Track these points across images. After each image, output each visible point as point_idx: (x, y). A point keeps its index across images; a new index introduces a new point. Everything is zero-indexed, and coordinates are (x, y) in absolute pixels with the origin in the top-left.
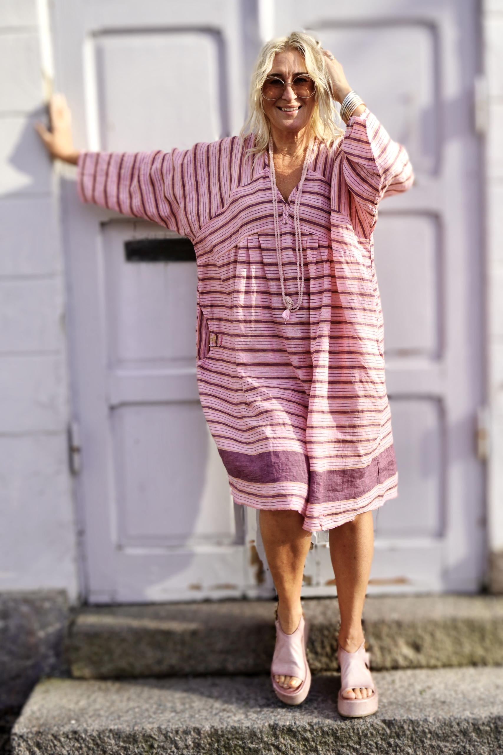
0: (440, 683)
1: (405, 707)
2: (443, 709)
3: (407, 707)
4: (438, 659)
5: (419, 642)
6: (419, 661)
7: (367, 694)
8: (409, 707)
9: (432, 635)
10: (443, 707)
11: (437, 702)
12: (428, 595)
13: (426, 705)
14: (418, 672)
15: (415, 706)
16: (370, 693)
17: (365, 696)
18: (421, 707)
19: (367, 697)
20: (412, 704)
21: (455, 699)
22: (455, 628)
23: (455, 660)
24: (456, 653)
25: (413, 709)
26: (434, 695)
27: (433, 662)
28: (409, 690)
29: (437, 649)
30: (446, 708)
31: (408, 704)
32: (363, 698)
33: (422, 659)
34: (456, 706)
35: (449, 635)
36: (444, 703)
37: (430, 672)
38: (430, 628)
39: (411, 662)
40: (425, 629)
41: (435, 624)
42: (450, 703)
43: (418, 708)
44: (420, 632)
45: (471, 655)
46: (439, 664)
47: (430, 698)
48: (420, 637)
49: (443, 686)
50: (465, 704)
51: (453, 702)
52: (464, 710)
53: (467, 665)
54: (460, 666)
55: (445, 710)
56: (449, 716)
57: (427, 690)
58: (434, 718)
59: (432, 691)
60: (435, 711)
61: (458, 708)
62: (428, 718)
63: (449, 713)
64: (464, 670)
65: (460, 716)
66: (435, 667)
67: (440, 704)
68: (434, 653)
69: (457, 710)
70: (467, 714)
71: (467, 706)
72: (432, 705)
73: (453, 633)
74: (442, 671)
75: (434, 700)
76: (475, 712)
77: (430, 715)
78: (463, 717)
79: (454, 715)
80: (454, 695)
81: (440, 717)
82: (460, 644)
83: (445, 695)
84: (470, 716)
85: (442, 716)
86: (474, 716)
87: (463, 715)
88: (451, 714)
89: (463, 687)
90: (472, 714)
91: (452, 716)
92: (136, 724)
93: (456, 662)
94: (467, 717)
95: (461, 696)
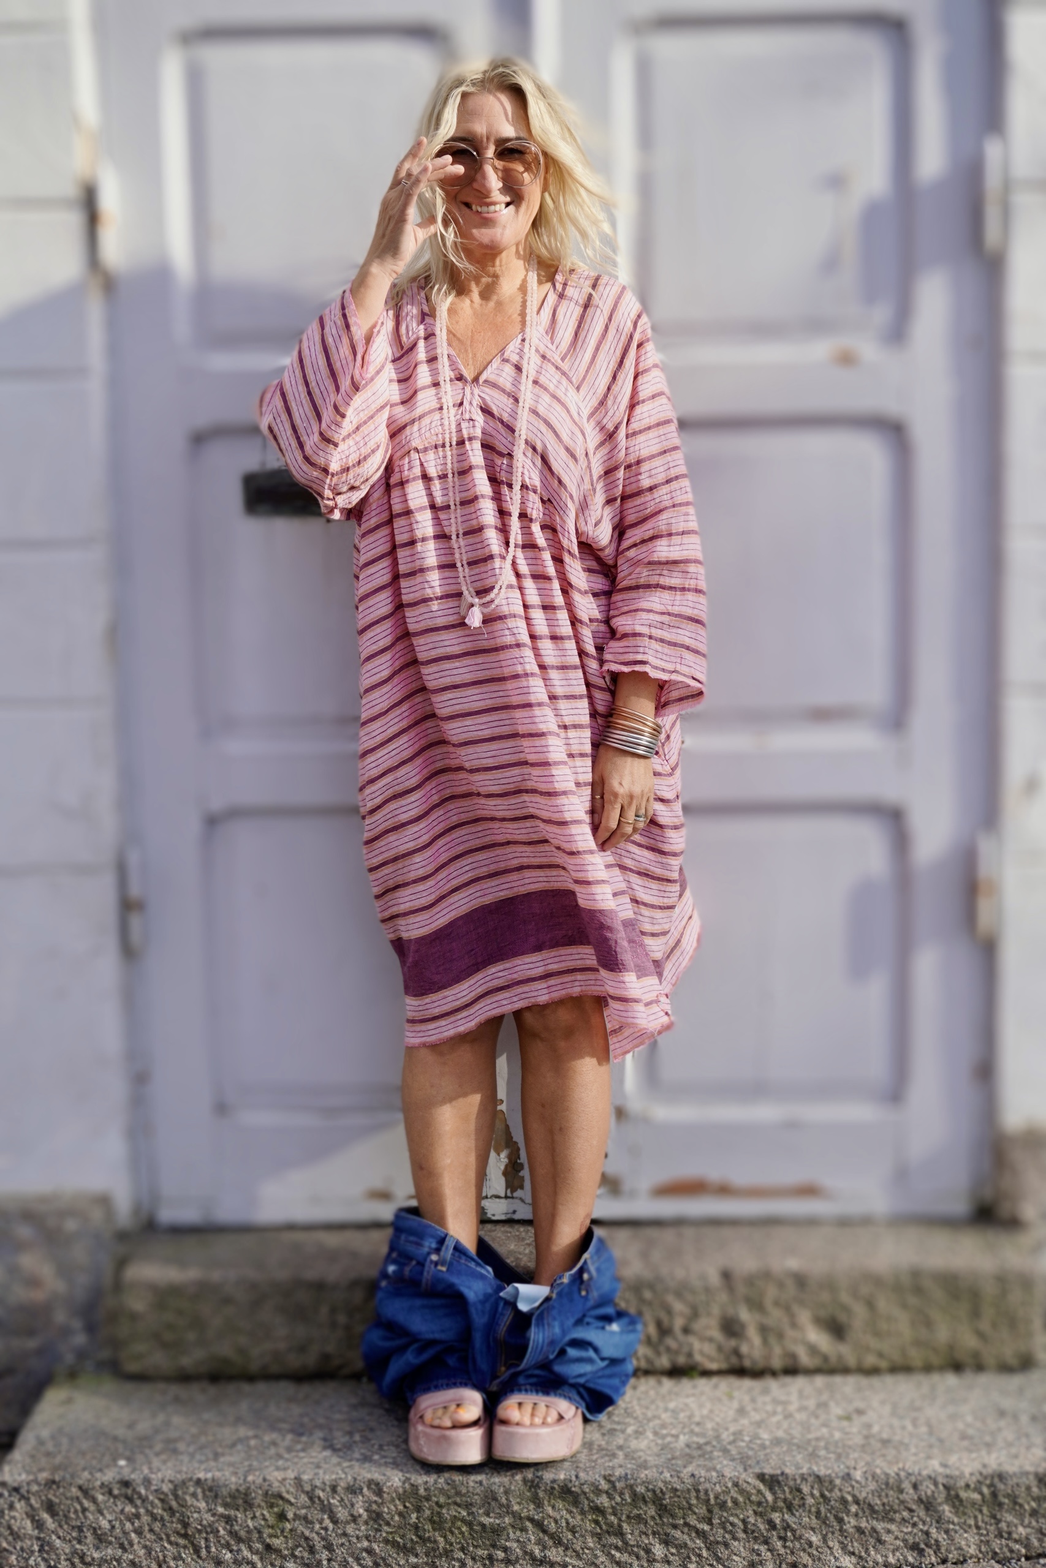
0: (883, 1402)
1: (806, 1449)
2: (884, 1456)
3: (810, 1449)
4: (880, 1355)
5: (842, 1318)
6: (840, 1357)
7: (545, 1418)
8: (816, 1448)
9: (870, 1305)
10: (884, 1451)
11: (873, 1441)
12: (866, 1221)
13: (850, 1447)
14: (838, 1379)
15: (826, 1448)
18: (839, 1450)
19: (543, 1424)
20: (822, 1444)
21: (911, 1435)
22: (918, 1290)
23: (916, 1357)
24: (918, 1343)
25: (822, 1453)
26: (869, 1426)
27: (870, 1360)
28: (817, 1417)
29: (877, 1334)
30: (891, 1453)
31: (813, 1443)
33: (846, 1352)
34: (913, 1450)
35: (904, 1306)
36: (885, 1442)
37: (864, 1381)
38: (865, 1290)
39: (826, 1358)
40: (855, 1294)
41: (877, 1281)
42: (901, 1443)
43: (834, 1453)
44: (845, 1297)
45: (951, 1348)
46: (884, 1364)
47: (859, 1432)
48: (846, 1309)
49: (887, 1410)
50: (931, 1446)
51: (906, 1441)
52: (929, 1457)
53: (942, 1369)
54: (928, 1369)
55: (889, 1458)
56: (896, 1469)
57: (855, 1416)
58: (865, 1472)
59: (864, 1419)
60: (868, 1458)
61: (915, 1454)
62: (852, 1472)
63: (897, 1462)
64: (936, 1378)
65: (920, 1470)
66: (873, 1371)
67: (879, 1445)
68: (873, 1343)
69: (913, 1458)
70: (934, 1465)
71: (936, 1451)
72: (863, 1446)
73: (913, 1300)
74: (889, 1380)
75: (867, 1437)
76: (950, 1463)
77: (858, 1467)
78: (925, 1473)
79: (907, 1467)
80: (910, 1427)
81: (878, 1471)
82: (928, 1324)
83: (891, 1427)
84: (941, 1470)
85: (881, 1469)
86: (948, 1472)
87: (926, 1468)
88: (901, 1465)
89: (931, 1412)
90: (945, 1466)
91: (903, 1469)
92: (250, 1470)
93: (918, 1362)
94: (934, 1471)
95: (924, 1429)
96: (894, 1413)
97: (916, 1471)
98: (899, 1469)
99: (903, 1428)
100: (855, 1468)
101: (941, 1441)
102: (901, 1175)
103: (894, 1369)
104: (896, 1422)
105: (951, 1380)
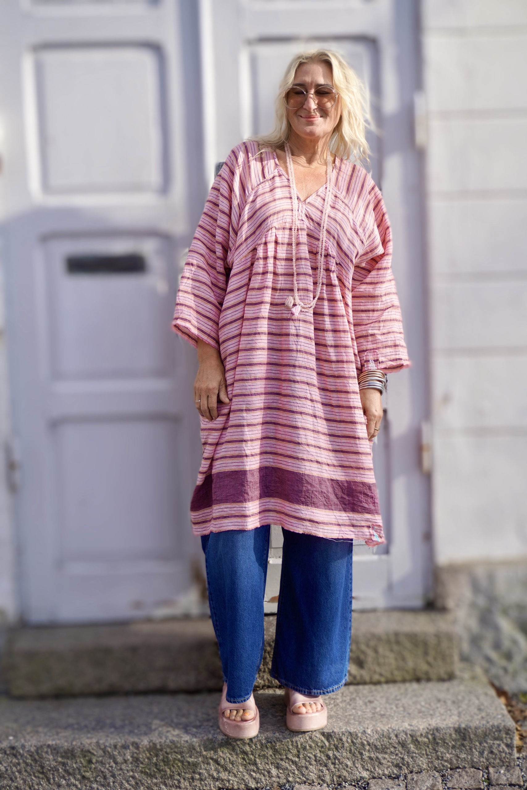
0: (382, 697)
1: (344, 720)
2: (381, 722)
3: (346, 720)
4: (381, 675)
5: (362, 657)
6: (361, 676)
7: (317, 708)
8: (349, 719)
9: (376, 651)
10: (382, 720)
11: (376, 715)
12: (374, 610)
13: (365, 718)
14: (361, 687)
15: (354, 719)
16: (319, 707)
17: (315, 710)
18: (361, 720)
19: (317, 711)
20: (352, 717)
21: (395, 711)
22: (398, 643)
23: (398, 675)
24: (398, 668)
25: (352, 721)
26: (375, 708)
27: (376, 677)
28: (350, 705)
29: (379, 664)
30: (385, 720)
31: (348, 717)
32: (313, 712)
33: (365, 674)
34: (396, 719)
35: (392, 650)
36: (382, 716)
37: (373, 687)
38: (372, 643)
39: (355, 677)
40: (368, 646)
41: (379, 639)
42: (390, 715)
43: (358, 721)
44: (363, 647)
45: (415, 670)
46: (383, 679)
47: (370, 711)
48: (363, 652)
49: (384, 700)
50: (404, 717)
51: (393, 715)
52: (403, 722)
53: (411, 681)
54: (404, 681)
55: (384, 723)
56: (387, 728)
57: (368, 704)
58: (373, 730)
59: (373, 705)
60: (374, 723)
61: (397, 721)
62: (366, 730)
63: (388, 724)
64: (408, 685)
65: (399, 728)
66: (378, 683)
67: (379, 717)
68: (378, 669)
69: (396, 722)
70: (406, 725)
71: (406, 719)
72: (372, 717)
73: (395, 648)
74: (385, 686)
75: (374, 713)
76: (413, 724)
77: (369, 727)
78: (401, 729)
79: (392, 727)
80: (395, 708)
81: (379, 729)
82: (404, 659)
83: (386, 708)
84: (409, 727)
85: (380, 728)
86: (412, 728)
87: (402, 726)
88: (389, 726)
89: (404, 701)
90: (411, 725)
91: (391, 728)
92: (74, 739)
93: (399, 678)
94: (406, 728)
95: (401, 709)
96: (387, 702)
97: (397, 728)
98: (389, 728)
99: (391, 709)
100: (367, 728)
101: (409, 714)
102: (390, 588)
103: (387, 682)
104: (388, 706)
105: (415, 685)
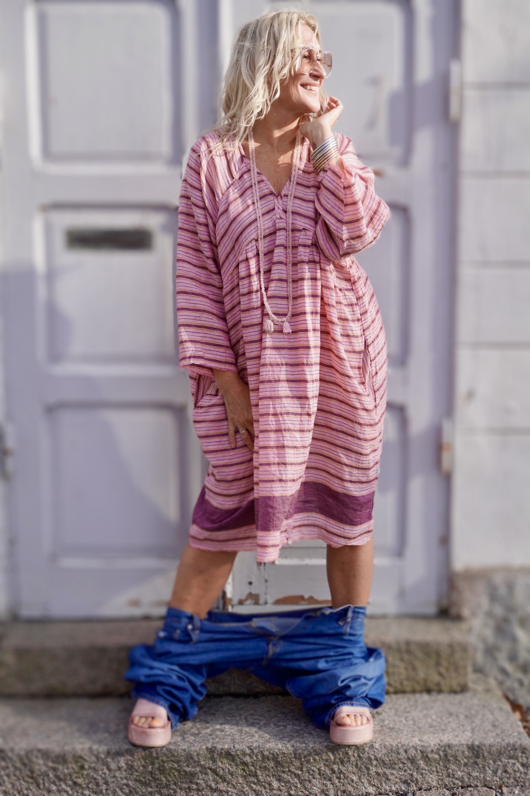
0: (390, 709)
2: (390, 736)
4: (390, 685)
10: (390, 734)
11: (385, 728)
12: (384, 617)
21: (404, 725)
22: (409, 652)
23: (408, 686)
24: (408, 679)
26: (383, 721)
30: (394, 734)
34: (405, 733)
35: (402, 660)
36: (391, 729)
41: (390, 647)
42: (399, 729)
45: (425, 680)
46: (391, 690)
47: (378, 724)
49: (393, 712)
50: (414, 731)
51: (402, 728)
52: (413, 736)
53: (421, 692)
54: (414, 692)
55: (393, 737)
56: (396, 743)
58: (381, 744)
59: (380, 717)
60: (382, 737)
61: (406, 735)
62: (374, 744)
63: (397, 739)
64: (418, 696)
65: (408, 743)
67: (388, 730)
69: (405, 737)
70: (416, 740)
71: (416, 733)
72: (380, 731)
73: (406, 657)
74: (394, 697)
75: (382, 726)
76: (424, 739)
77: (377, 742)
78: (411, 744)
79: (402, 742)
80: (404, 721)
81: (387, 744)
82: (414, 669)
83: (394, 721)
84: (419, 743)
85: (389, 742)
86: (423, 744)
87: (412, 742)
88: (399, 741)
89: (415, 713)
90: (421, 741)
91: (400, 743)
93: (408, 689)
94: (416, 743)
95: (411, 722)
96: (396, 714)
97: (407, 744)
98: (398, 743)
99: (401, 722)
100: (375, 742)
101: (419, 728)
102: (402, 594)
103: (396, 692)
104: (396, 718)
105: (425, 697)
